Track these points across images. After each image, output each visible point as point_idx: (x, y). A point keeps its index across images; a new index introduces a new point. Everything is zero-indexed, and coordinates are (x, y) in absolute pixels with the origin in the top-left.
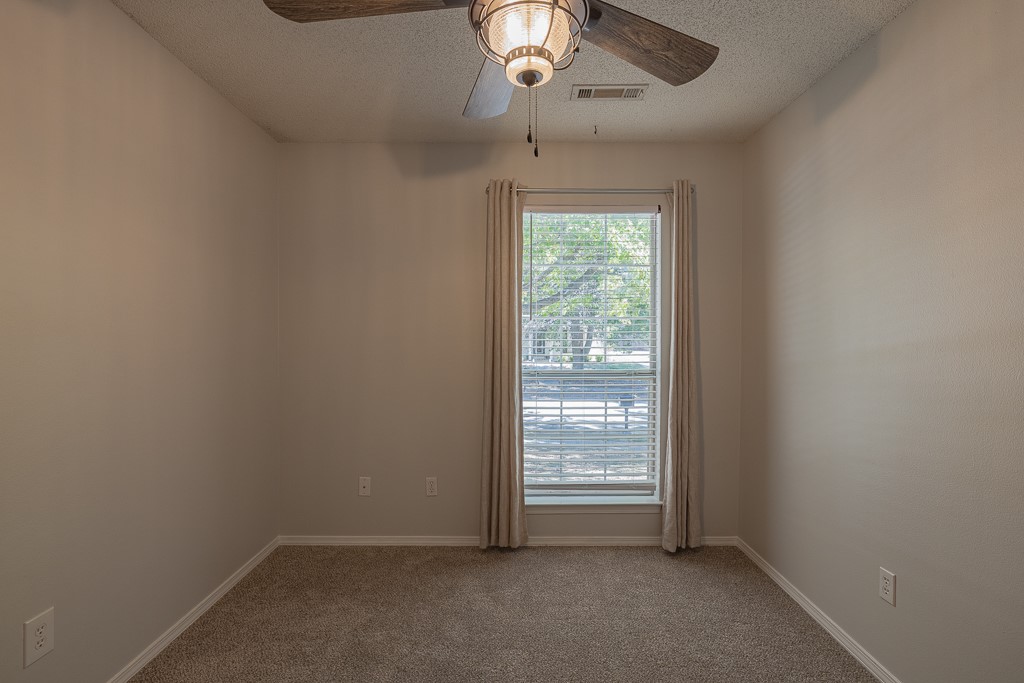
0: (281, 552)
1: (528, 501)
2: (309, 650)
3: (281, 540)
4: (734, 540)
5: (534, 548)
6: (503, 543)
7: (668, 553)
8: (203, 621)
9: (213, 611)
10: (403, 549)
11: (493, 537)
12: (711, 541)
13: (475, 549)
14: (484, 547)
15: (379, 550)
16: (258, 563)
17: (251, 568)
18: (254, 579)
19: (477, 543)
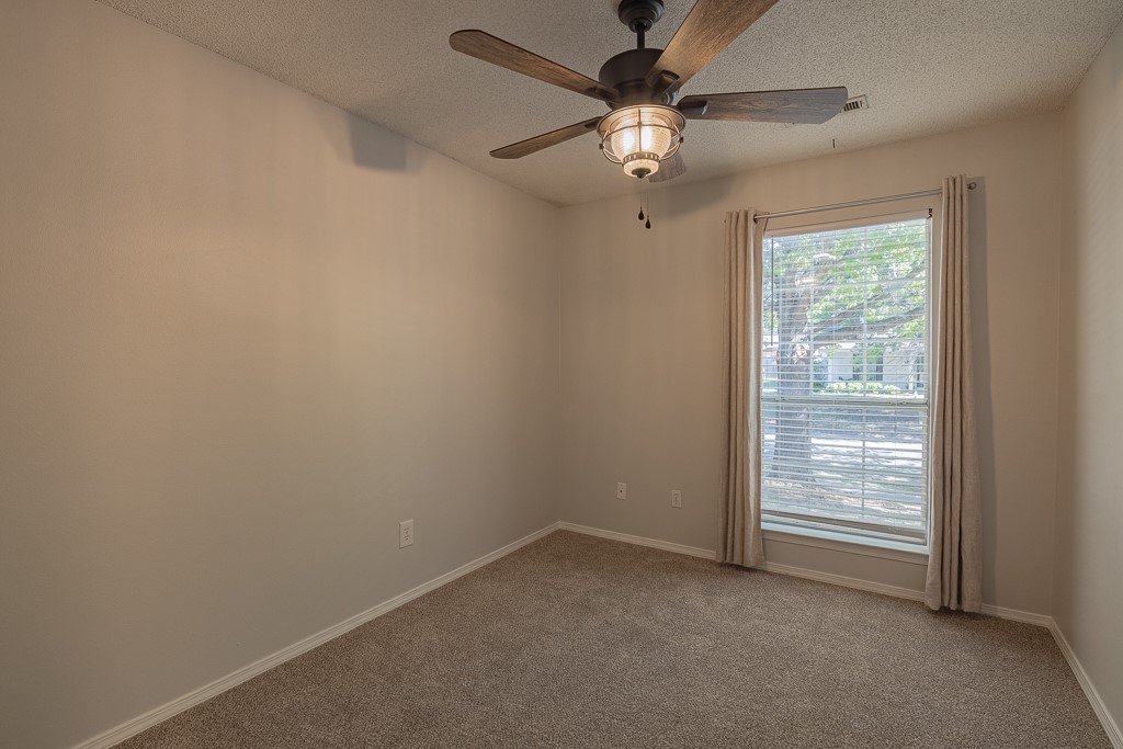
0: (559, 532)
1: (764, 526)
2: (552, 594)
3: (561, 525)
4: (1046, 621)
5: (771, 574)
6: (737, 561)
7: (931, 611)
8: (497, 562)
9: (505, 558)
10: (649, 549)
11: (729, 554)
12: (1004, 612)
13: (712, 562)
14: (719, 561)
15: (630, 546)
16: (540, 536)
17: (535, 538)
18: (536, 545)
19: (713, 558)
